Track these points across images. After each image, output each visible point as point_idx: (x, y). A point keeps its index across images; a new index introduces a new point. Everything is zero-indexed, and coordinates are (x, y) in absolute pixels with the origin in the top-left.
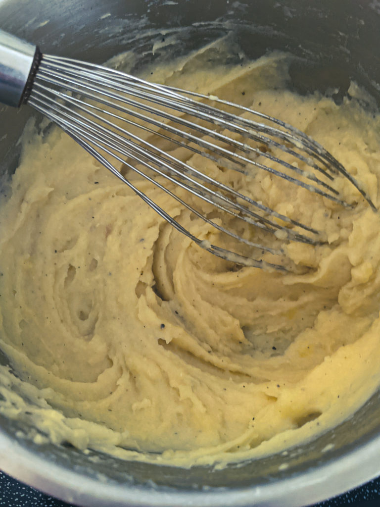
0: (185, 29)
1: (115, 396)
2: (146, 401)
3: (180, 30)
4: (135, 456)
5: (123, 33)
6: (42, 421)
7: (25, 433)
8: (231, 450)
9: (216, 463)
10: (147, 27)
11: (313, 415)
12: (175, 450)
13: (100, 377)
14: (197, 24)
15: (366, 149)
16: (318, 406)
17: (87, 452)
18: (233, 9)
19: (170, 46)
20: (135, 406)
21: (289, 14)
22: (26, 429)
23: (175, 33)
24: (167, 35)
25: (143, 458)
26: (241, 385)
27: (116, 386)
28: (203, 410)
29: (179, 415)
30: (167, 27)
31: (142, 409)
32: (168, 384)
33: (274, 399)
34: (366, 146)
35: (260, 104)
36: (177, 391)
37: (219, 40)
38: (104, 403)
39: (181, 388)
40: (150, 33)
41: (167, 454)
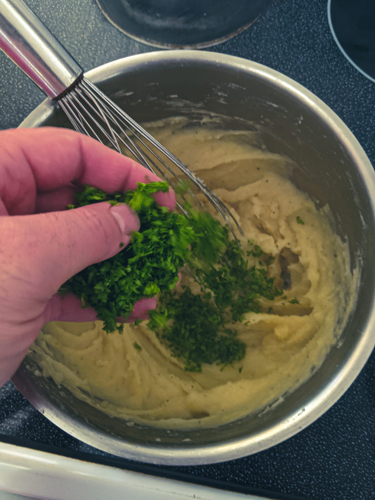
0: (228, 117)
1: (89, 349)
2: (106, 362)
3: (224, 117)
4: (85, 398)
5: (183, 107)
6: (41, 360)
7: (31, 367)
8: (142, 416)
9: (129, 421)
10: (202, 108)
11: (205, 414)
12: (110, 403)
13: (84, 334)
14: (237, 118)
15: (321, 251)
16: (210, 411)
17: (60, 387)
18: (264, 121)
19: (215, 123)
20: (99, 362)
21: (300, 143)
22: (31, 363)
23: (221, 117)
24: (214, 117)
25: (89, 401)
26: (171, 376)
27: (91, 344)
28: (139, 382)
29: (124, 379)
30: (216, 112)
31: (102, 366)
32: (125, 356)
33: (186, 394)
34: (322, 250)
35: (267, 181)
36: (128, 363)
37: (250, 132)
38: (80, 353)
39: (132, 363)
40: (202, 112)
41: (104, 404)
